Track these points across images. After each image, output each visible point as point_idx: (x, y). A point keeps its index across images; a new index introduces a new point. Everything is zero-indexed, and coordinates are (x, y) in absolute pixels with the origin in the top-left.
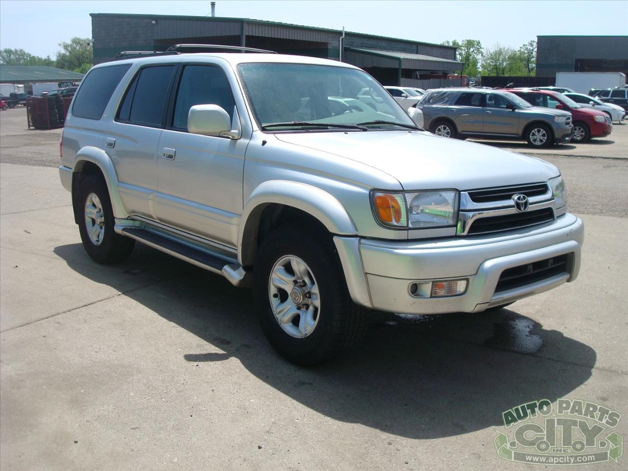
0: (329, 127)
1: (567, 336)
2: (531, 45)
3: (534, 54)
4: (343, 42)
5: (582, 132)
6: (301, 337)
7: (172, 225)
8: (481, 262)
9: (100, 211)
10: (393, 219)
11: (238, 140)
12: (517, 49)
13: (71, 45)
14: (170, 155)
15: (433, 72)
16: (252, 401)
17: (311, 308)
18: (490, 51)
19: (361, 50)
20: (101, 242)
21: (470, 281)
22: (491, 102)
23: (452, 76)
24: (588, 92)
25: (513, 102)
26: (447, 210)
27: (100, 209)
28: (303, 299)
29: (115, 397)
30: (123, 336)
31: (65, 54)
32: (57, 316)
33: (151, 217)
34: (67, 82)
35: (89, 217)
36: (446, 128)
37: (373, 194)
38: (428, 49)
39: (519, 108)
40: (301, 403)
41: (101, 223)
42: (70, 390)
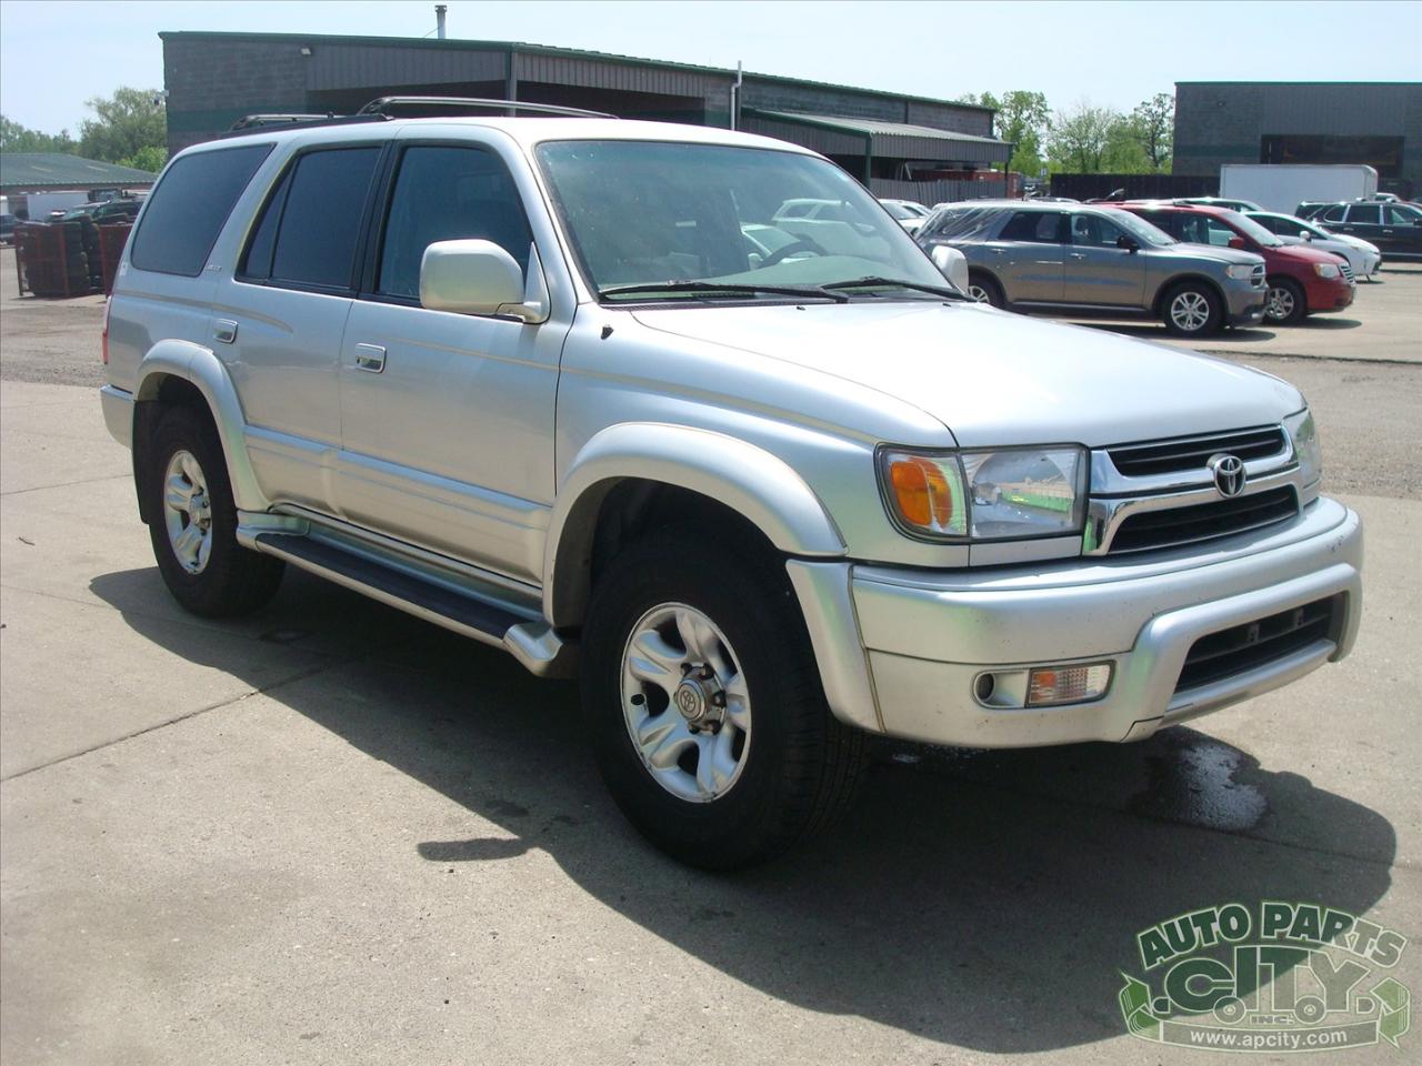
0: (757, 294)
1: (1320, 787)
2: (1160, 103)
3: (1168, 124)
4: (740, 96)
5: (1288, 300)
6: (702, 801)
7: (378, 527)
8: (1143, 621)
9: (201, 494)
10: (934, 519)
11: (543, 326)
12: (1127, 112)
13: (116, 105)
14: (372, 361)
15: (941, 164)
16: (591, 960)
17: (726, 731)
18: (1067, 116)
19: (780, 113)
20: (203, 566)
21: (1119, 667)
22: (1081, 233)
23: (984, 174)
24: (1295, 210)
25: (1131, 233)
26: (1058, 494)
27: (201, 489)
28: (708, 709)
29: (256, 956)
30: (265, 796)
31: (100, 125)
32: (105, 748)
33: (327, 508)
34: (108, 190)
35: (175, 508)
36: (980, 292)
37: (885, 458)
38: (931, 111)
39: (1146, 246)
40: (710, 963)
41: (203, 521)
42: (146, 939)
